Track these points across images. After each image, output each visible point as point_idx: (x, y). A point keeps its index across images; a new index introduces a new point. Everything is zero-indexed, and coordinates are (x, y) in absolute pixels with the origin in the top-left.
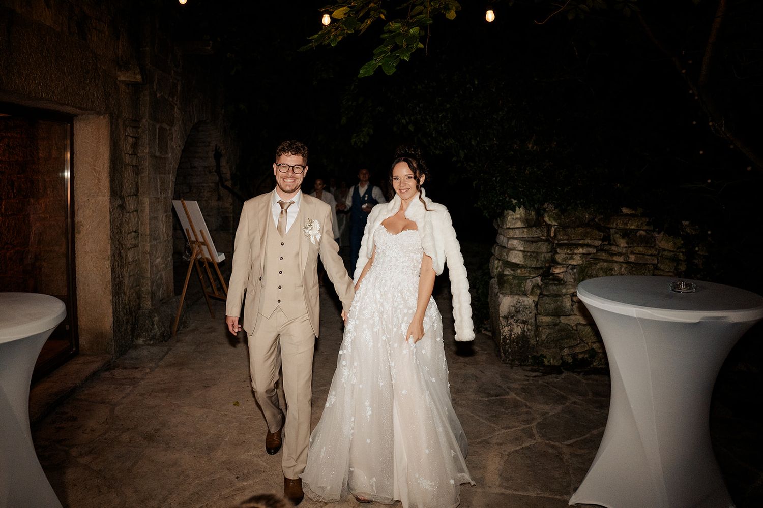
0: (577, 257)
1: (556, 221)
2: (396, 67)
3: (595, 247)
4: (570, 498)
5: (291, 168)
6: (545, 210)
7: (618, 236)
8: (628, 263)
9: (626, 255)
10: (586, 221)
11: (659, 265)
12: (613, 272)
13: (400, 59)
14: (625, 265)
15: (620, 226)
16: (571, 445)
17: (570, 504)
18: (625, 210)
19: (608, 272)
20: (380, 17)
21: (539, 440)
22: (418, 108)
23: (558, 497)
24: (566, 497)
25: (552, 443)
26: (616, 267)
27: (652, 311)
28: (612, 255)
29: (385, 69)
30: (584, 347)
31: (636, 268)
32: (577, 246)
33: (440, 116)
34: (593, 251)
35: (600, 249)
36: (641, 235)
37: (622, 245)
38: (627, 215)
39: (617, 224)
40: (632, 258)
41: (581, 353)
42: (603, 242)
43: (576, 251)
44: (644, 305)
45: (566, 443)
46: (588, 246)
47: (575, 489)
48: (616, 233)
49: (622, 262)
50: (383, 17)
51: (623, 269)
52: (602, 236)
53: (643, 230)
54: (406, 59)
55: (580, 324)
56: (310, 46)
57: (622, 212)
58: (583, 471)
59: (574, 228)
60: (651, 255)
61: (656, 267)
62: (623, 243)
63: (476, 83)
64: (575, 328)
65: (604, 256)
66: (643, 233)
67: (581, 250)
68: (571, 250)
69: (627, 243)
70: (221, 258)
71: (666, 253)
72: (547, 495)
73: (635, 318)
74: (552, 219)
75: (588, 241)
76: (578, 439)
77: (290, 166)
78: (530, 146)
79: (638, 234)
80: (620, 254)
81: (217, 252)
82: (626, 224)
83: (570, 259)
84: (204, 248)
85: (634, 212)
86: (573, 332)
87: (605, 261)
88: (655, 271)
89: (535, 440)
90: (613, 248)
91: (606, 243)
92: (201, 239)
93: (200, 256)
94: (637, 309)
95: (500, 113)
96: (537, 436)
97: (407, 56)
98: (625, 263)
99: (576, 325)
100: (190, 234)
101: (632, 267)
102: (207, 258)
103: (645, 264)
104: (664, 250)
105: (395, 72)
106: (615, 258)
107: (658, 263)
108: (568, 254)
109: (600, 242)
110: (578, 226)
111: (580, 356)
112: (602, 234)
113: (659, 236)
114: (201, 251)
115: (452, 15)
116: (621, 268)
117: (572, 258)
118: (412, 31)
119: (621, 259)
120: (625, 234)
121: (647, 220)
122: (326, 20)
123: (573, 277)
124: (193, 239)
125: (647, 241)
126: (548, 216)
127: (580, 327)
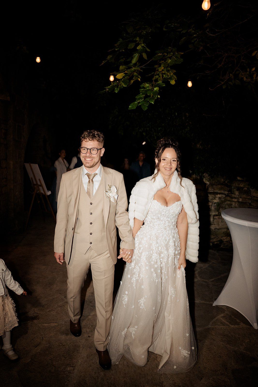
0: (217, 199)
1: (208, 181)
2: (147, 107)
3: (225, 194)
4: (213, 303)
5: (89, 150)
6: (204, 177)
7: (235, 189)
8: (238, 202)
9: (238, 198)
10: (222, 182)
11: (252, 203)
12: (232, 206)
13: (150, 103)
14: (237, 203)
15: (237, 185)
16: (213, 281)
17: (213, 305)
18: (239, 178)
19: (230, 206)
20: (138, 80)
21: (199, 279)
22: (148, 125)
23: (208, 303)
24: (211, 303)
25: (205, 280)
26: (233, 204)
27: (255, 223)
28: (232, 198)
29: (142, 107)
30: (218, 239)
31: (242, 205)
32: (217, 193)
33: (159, 129)
34: (224, 196)
35: (227, 196)
36: (245, 190)
37: (237, 194)
38: (239, 180)
39: (235, 184)
40: (241, 200)
41: (216, 241)
42: (228, 192)
43: (216, 196)
44: (251, 221)
45: (211, 280)
46: (222, 194)
47: (216, 299)
48: (234, 188)
49: (236, 202)
50: (139, 80)
51: (236, 204)
52: (228, 190)
53: (246, 188)
54: (153, 103)
55: (216, 229)
56: (105, 91)
57: (237, 179)
58: (219, 292)
59: (217, 185)
60: (248, 199)
61: (250, 204)
62: (237, 193)
63: (176, 114)
64: (214, 230)
65: (228, 198)
66: (246, 189)
67: (219, 196)
68: (215, 195)
69: (239, 193)
70: (49, 193)
71: (255, 198)
72: (203, 302)
73: (246, 226)
74: (207, 181)
75: (223, 192)
76: (216, 279)
77: (88, 149)
78: (198, 146)
79: (244, 189)
80: (235, 198)
81: (47, 190)
82: (239, 184)
83: (214, 199)
84: (41, 188)
85: (242, 179)
86: (213, 232)
87: (229, 201)
88: (250, 206)
89: (197, 279)
90: (233, 195)
91: (230, 193)
92: (39, 183)
93: (38, 192)
94: (248, 223)
95: (186, 130)
96: (198, 278)
97: (153, 102)
98: (237, 202)
99: (215, 229)
100: (33, 180)
101: (240, 204)
102: (42, 193)
103: (246, 203)
104: (254, 197)
105: (147, 109)
106: (233, 200)
107: (251, 202)
108: (213, 197)
109: (227, 192)
110: (218, 185)
111: (216, 243)
112: (228, 188)
113: (252, 190)
114: (39, 189)
115: (173, 82)
116: (235, 204)
117: (215, 199)
118: (155, 89)
119: (236, 200)
120: (239, 189)
121: (248, 183)
122: (112, 78)
123: (214, 207)
124: (35, 183)
125: (248, 193)
126: (205, 179)
127: (216, 230)
